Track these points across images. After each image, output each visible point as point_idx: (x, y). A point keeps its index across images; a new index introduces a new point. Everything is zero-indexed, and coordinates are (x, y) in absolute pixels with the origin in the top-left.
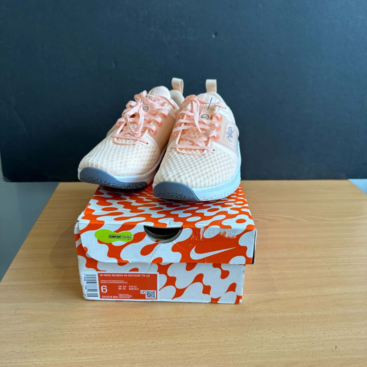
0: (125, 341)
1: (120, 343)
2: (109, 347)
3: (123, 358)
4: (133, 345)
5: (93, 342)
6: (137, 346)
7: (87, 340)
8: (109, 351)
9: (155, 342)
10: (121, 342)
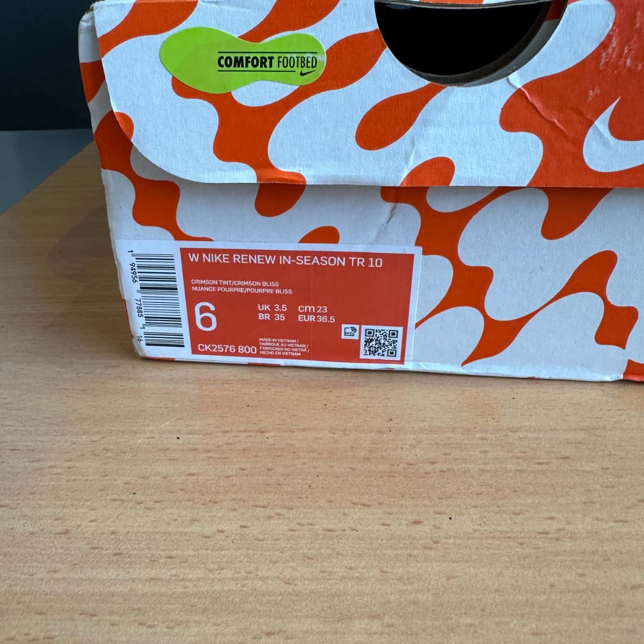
0: (291, 509)
1: (270, 517)
2: (221, 532)
3: (290, 589)
4: (330, 527)
5: (158, 505)
6: (349, 532)
7: (131, 496)
8: (222, 549)
9: (425, 522)
10: (273, 514)
